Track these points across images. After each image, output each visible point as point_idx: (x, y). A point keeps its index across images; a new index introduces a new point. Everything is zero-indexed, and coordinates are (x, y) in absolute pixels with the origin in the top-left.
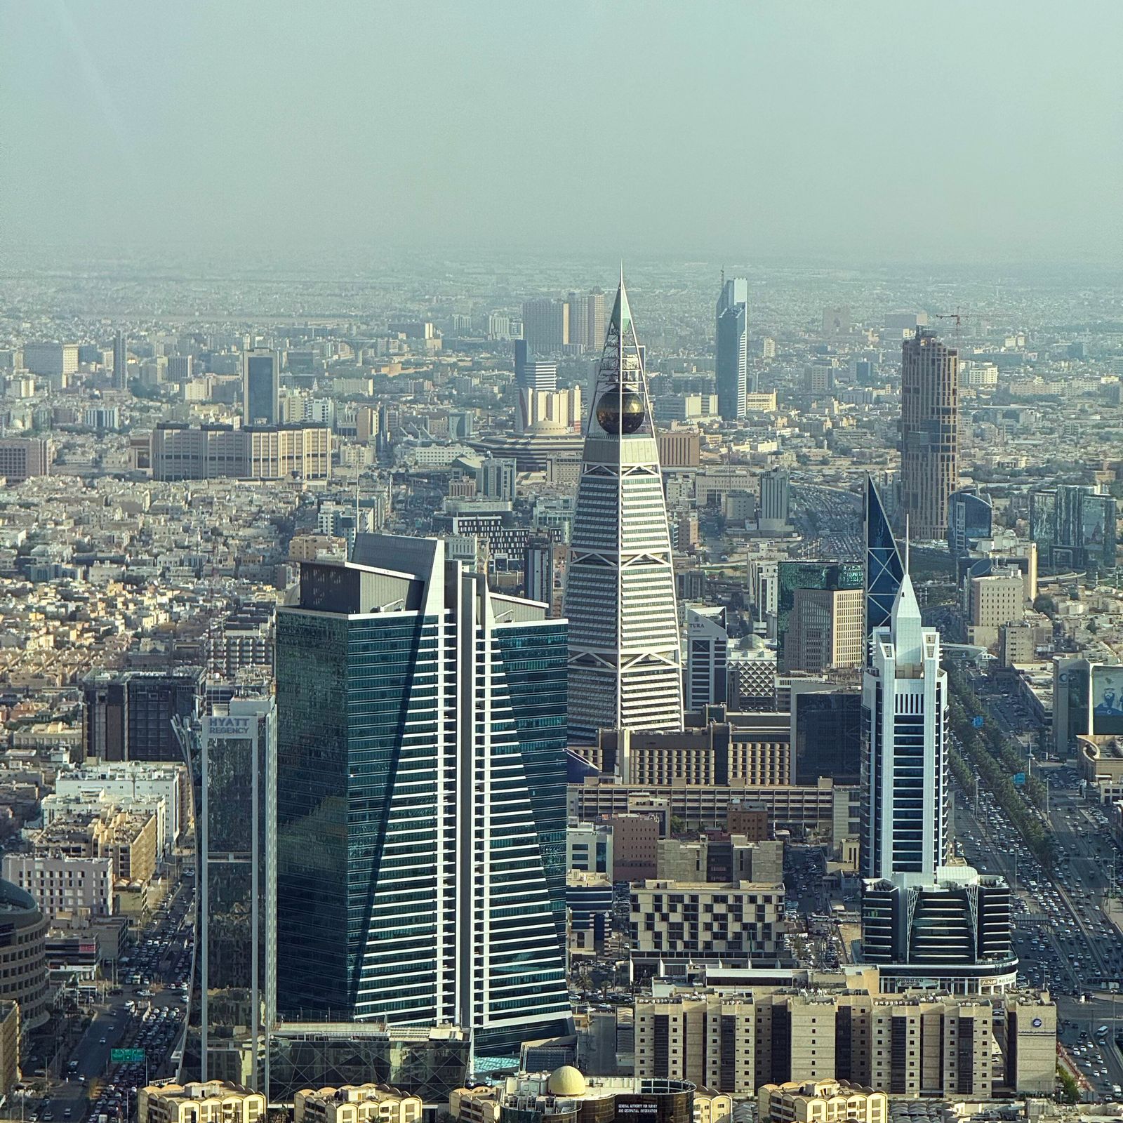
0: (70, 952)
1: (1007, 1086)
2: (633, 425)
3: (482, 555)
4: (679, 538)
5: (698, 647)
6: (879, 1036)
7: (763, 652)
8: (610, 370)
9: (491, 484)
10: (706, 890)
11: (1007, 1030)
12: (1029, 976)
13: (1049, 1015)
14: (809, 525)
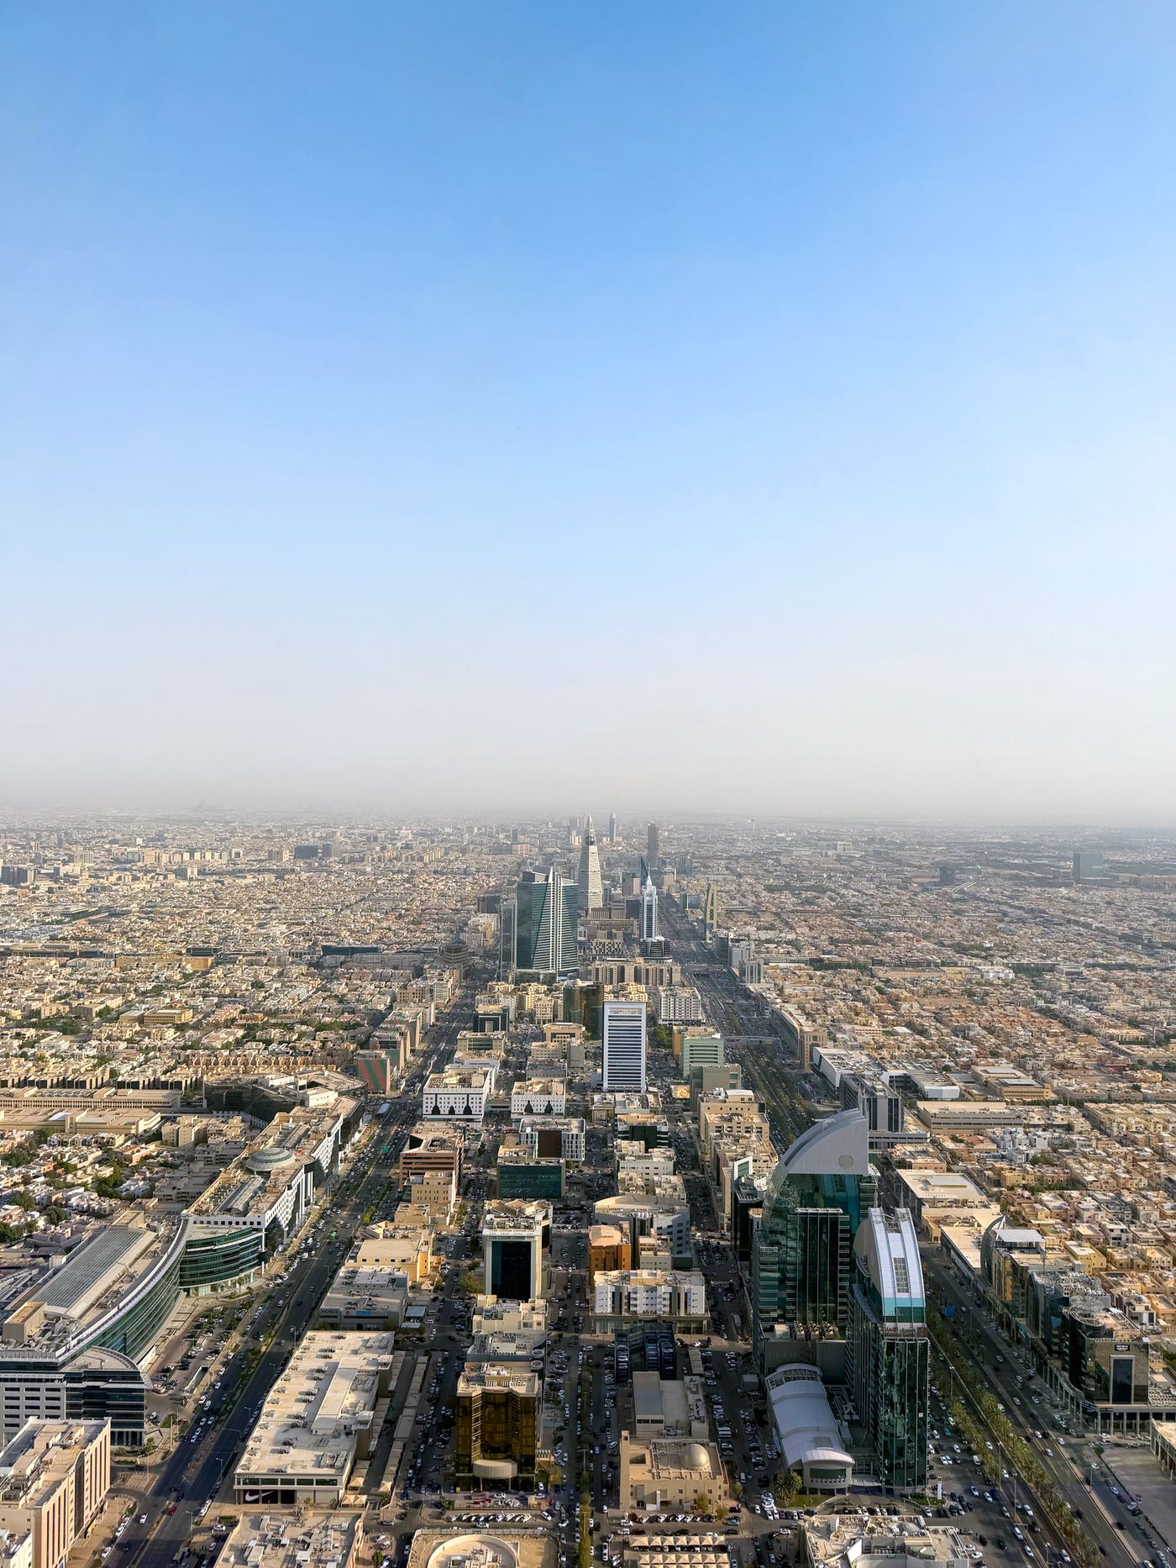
0: (473, 954)
1: (670, 983)
2: (592, 843)
3: (561, 871)
4: (602, 867)
5: (605, 890)
6: (643, 973)
7: (619, 891)
8: (587, 832)
9: (562, 855)
10: (607, 941)
11: (670, 971)
12: (675, 960)
13: (679, 968)
14: (629, 864)
